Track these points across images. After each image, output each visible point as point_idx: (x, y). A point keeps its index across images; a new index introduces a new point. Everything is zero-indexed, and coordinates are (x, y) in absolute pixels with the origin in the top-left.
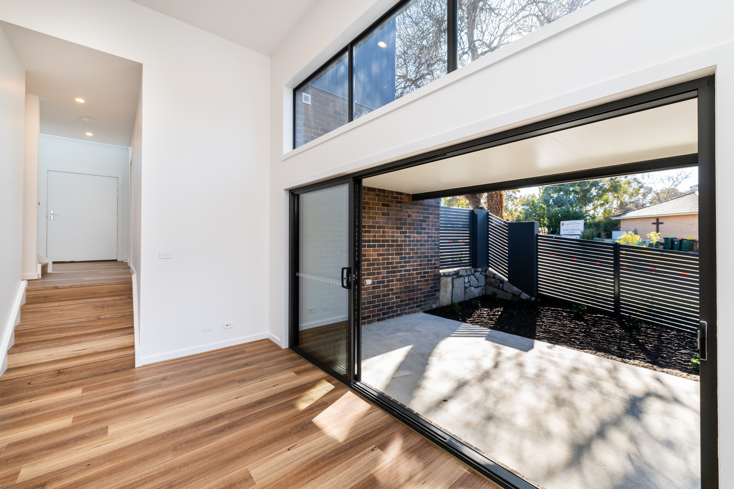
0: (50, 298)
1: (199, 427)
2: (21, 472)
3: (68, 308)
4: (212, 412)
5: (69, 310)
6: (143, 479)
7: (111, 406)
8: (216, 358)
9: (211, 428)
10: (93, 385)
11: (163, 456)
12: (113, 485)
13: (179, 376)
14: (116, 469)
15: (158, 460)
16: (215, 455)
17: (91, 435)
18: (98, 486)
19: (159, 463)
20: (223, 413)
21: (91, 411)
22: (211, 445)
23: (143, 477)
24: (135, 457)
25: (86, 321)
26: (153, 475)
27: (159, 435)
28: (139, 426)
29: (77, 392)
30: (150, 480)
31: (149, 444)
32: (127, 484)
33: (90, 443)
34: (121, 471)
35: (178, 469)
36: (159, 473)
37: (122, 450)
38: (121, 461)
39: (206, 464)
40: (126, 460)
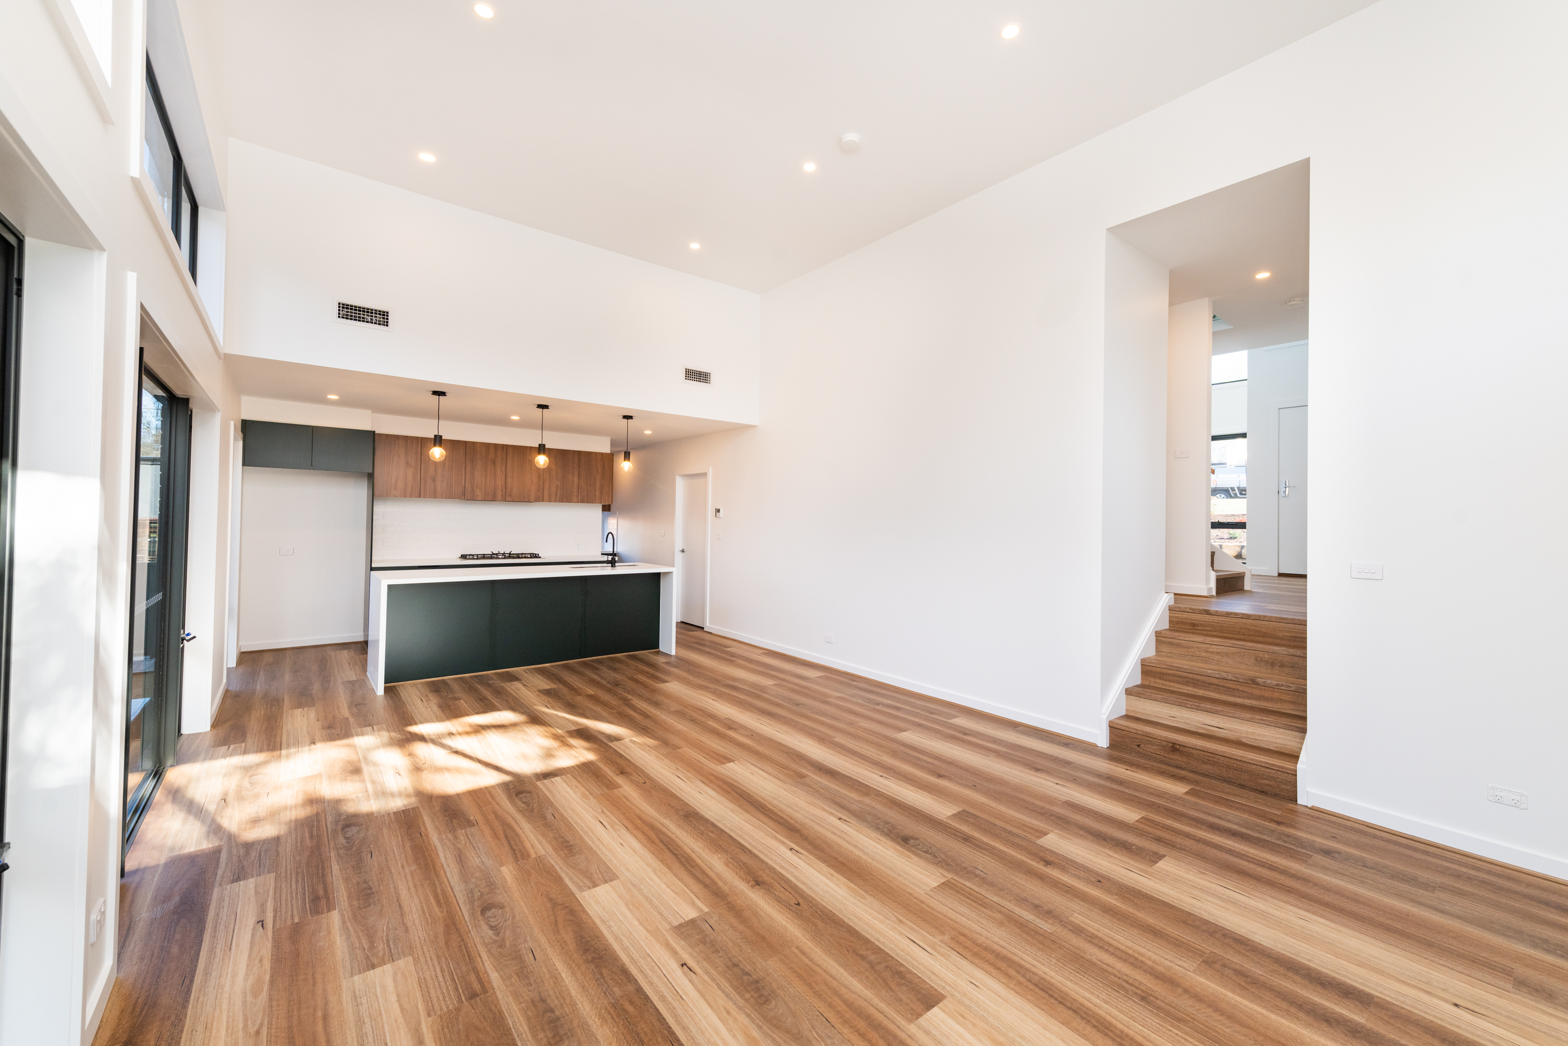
0: (1199, 628)
1: (1290, 974)
2: (1049, 835)
3: (1215, 650)
4: (1351, 977)
5: (1218, 653)
6: (1126, 953)
7: (1197, 835)
8: (1516, 893)
9: (1311, 996)
10: (1208, 791)
11: (1183, 955)
12: (1095, 924)
13: (1366, 867)
14: (1115, 913)
15: (1171, 953)
16: (1261, 1038)
17: (1137, 852)
18: (1082, 910)
19: (1167, 957)
20: (1375, 1000)
21: (1169, 822)
22: (1273, 1017)
23: (1130, 952)
24: (1151, 920)
25: (1233, 679)
26: (1142, 962)
27: (1212, 923)
28: (1201, 889)
29: (1179, 789)
30: (1132, 964)
31: (1185, 922)
32: (1107, 939)
33: (1126, 860)
34: (1119, 920)
35: (1179, 990)
36: (1151, 968)
37: (1147, 898)
38: (1131, 910)
39: (1227, 1030)
40: (1137, 914)
